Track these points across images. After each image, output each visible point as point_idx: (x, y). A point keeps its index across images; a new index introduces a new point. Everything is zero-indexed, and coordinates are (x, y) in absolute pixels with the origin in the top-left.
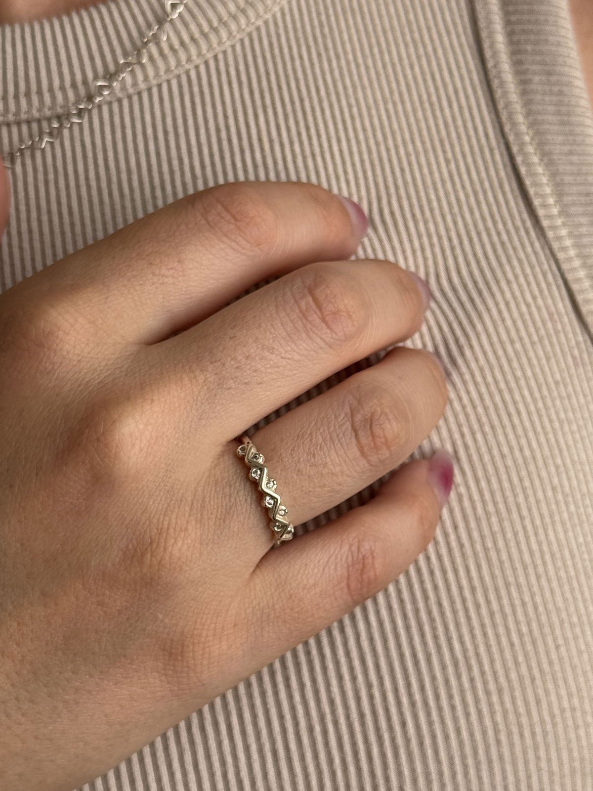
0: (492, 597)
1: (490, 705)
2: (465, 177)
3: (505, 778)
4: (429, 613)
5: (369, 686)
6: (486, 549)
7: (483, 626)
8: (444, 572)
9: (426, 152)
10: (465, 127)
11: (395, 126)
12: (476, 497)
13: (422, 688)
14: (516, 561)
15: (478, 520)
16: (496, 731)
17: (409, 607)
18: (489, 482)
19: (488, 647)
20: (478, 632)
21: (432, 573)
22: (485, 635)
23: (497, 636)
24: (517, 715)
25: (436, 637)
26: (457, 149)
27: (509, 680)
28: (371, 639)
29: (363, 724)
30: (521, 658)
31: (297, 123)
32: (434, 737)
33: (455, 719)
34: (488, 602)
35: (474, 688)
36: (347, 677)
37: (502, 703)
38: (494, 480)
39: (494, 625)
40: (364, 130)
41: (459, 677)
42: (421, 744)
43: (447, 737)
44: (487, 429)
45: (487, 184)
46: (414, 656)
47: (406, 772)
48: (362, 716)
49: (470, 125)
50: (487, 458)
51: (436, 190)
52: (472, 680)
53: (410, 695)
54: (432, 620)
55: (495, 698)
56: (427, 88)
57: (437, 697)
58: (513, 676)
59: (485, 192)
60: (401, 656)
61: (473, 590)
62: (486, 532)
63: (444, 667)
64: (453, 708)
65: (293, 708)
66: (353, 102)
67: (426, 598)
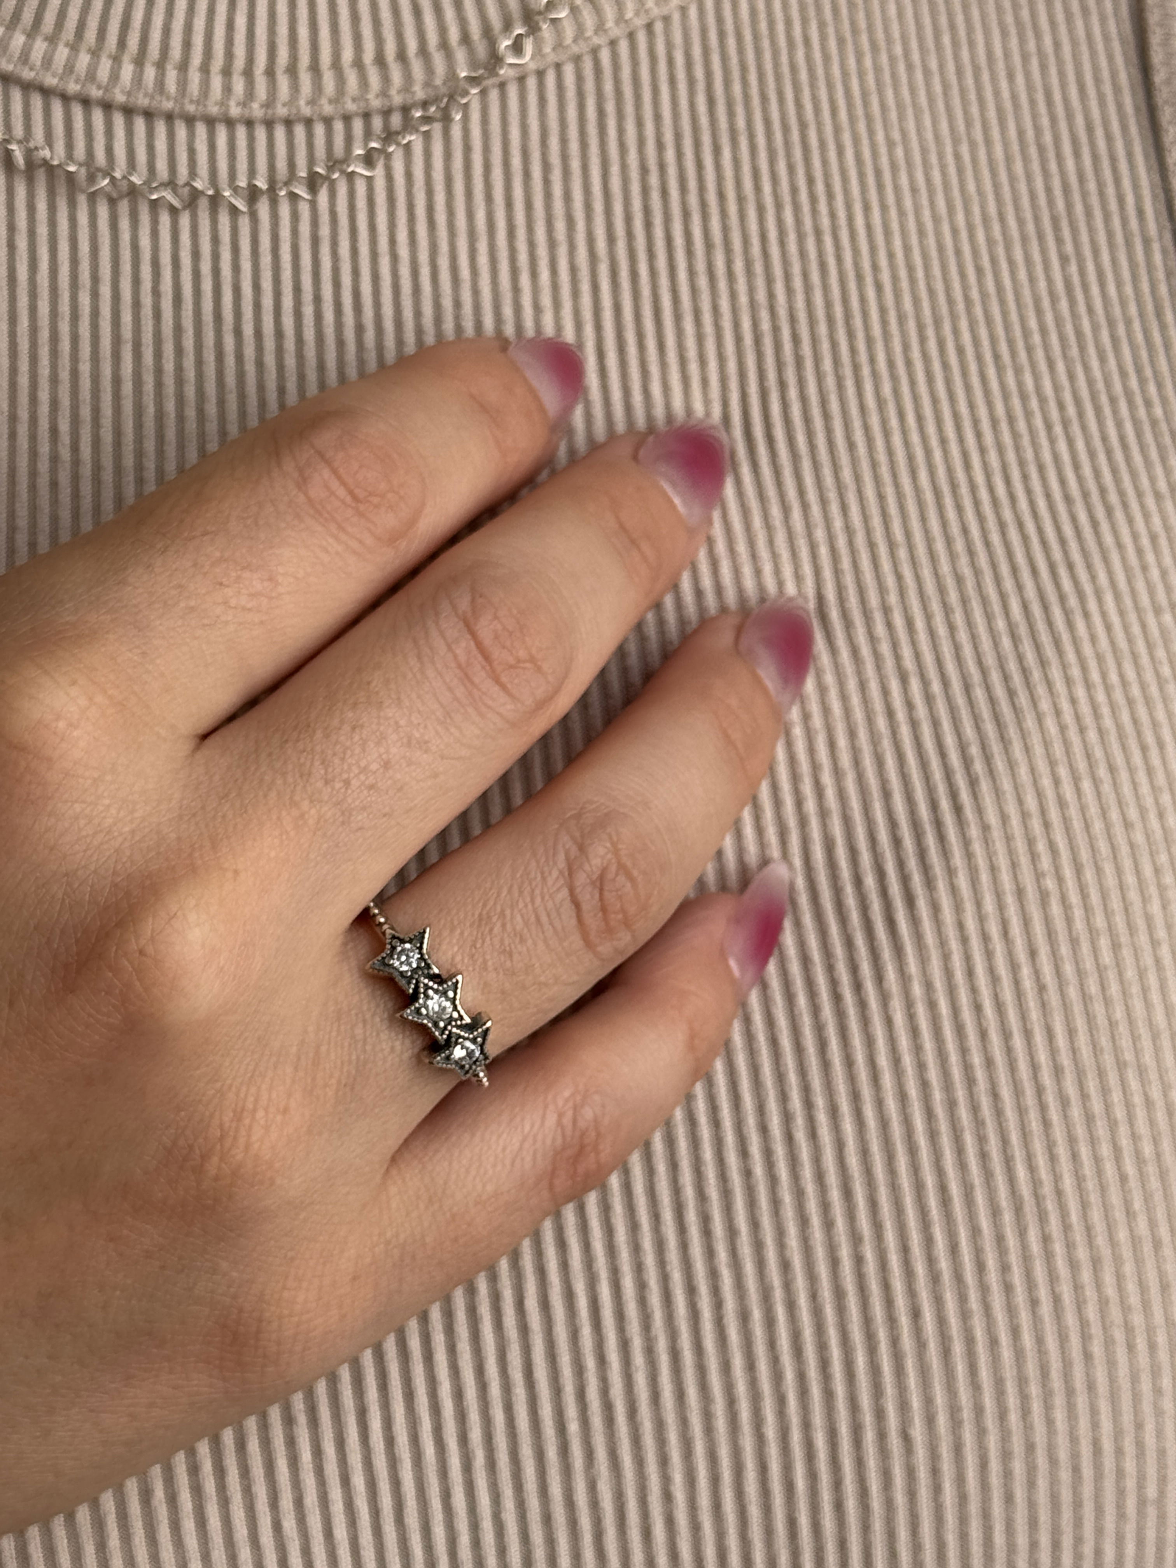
0: (1092, 1086)
1: (1077, 1288)
2: (1095, 290)
3: (1095, 1425)
4: (975, 1109)
5: (856, 1239)
6: (1086, 998)
7: (1072, 1140)
8: (1006, 1036)
9: (1024, 239)
10: (1102, 194)
11: (971, 187)
12: (1074, 898)
13: (954, 1249)
14: (1140, 1024)
15: (1074, 942)
16: (1085, 1337)
17: (938, 1096)
18: (1099, 871)
19: (1079, 1180)
20: (1062, 1151)
21: (983, 1035)
22: (1075, 1156)
23: (1097, 1160)
24: (1126, 1309)
25: (984, 1156)
26: (1084, 238)
27: (1113, 1243)
28: (864, 1153)
29: (841, 1309)
30: (1138, 1205)
31: (791, 169)
32: (969, 1341)
33: (1011, 1310)
34: (1084, 1097)
35: (1049, 1256)
36: (816, 1221)
37: (1099, 1285)
38: (1108, 869)
39: (1093, 1141)
40: (914, 190)
41: (1022, 1233)
42: (946, 1353)
43: (993, 1343)
44: (1102, 772)
45: (1133, 310)
46: (943, 1188)
47: (916, 1403)
48: (839, 1294)
49: (1111, 190)
50: (1098, 826)
51: (1039, 312)
52: (1046, 1239)
53: (931, 1261)
54: (979, 1123)
55: (1086, 1276)
56: (1035, 117)
57: (980, 1267)
58: (1122, 1235)
59: (1128, 322)
60: (919, 1187)
61: (1058, 1071)
62: (1089, 964)
63: (995, 1212)
64: (1008, 1288)
65: (713, 1274)
66: (896, 135)
67: (970, 1081)
